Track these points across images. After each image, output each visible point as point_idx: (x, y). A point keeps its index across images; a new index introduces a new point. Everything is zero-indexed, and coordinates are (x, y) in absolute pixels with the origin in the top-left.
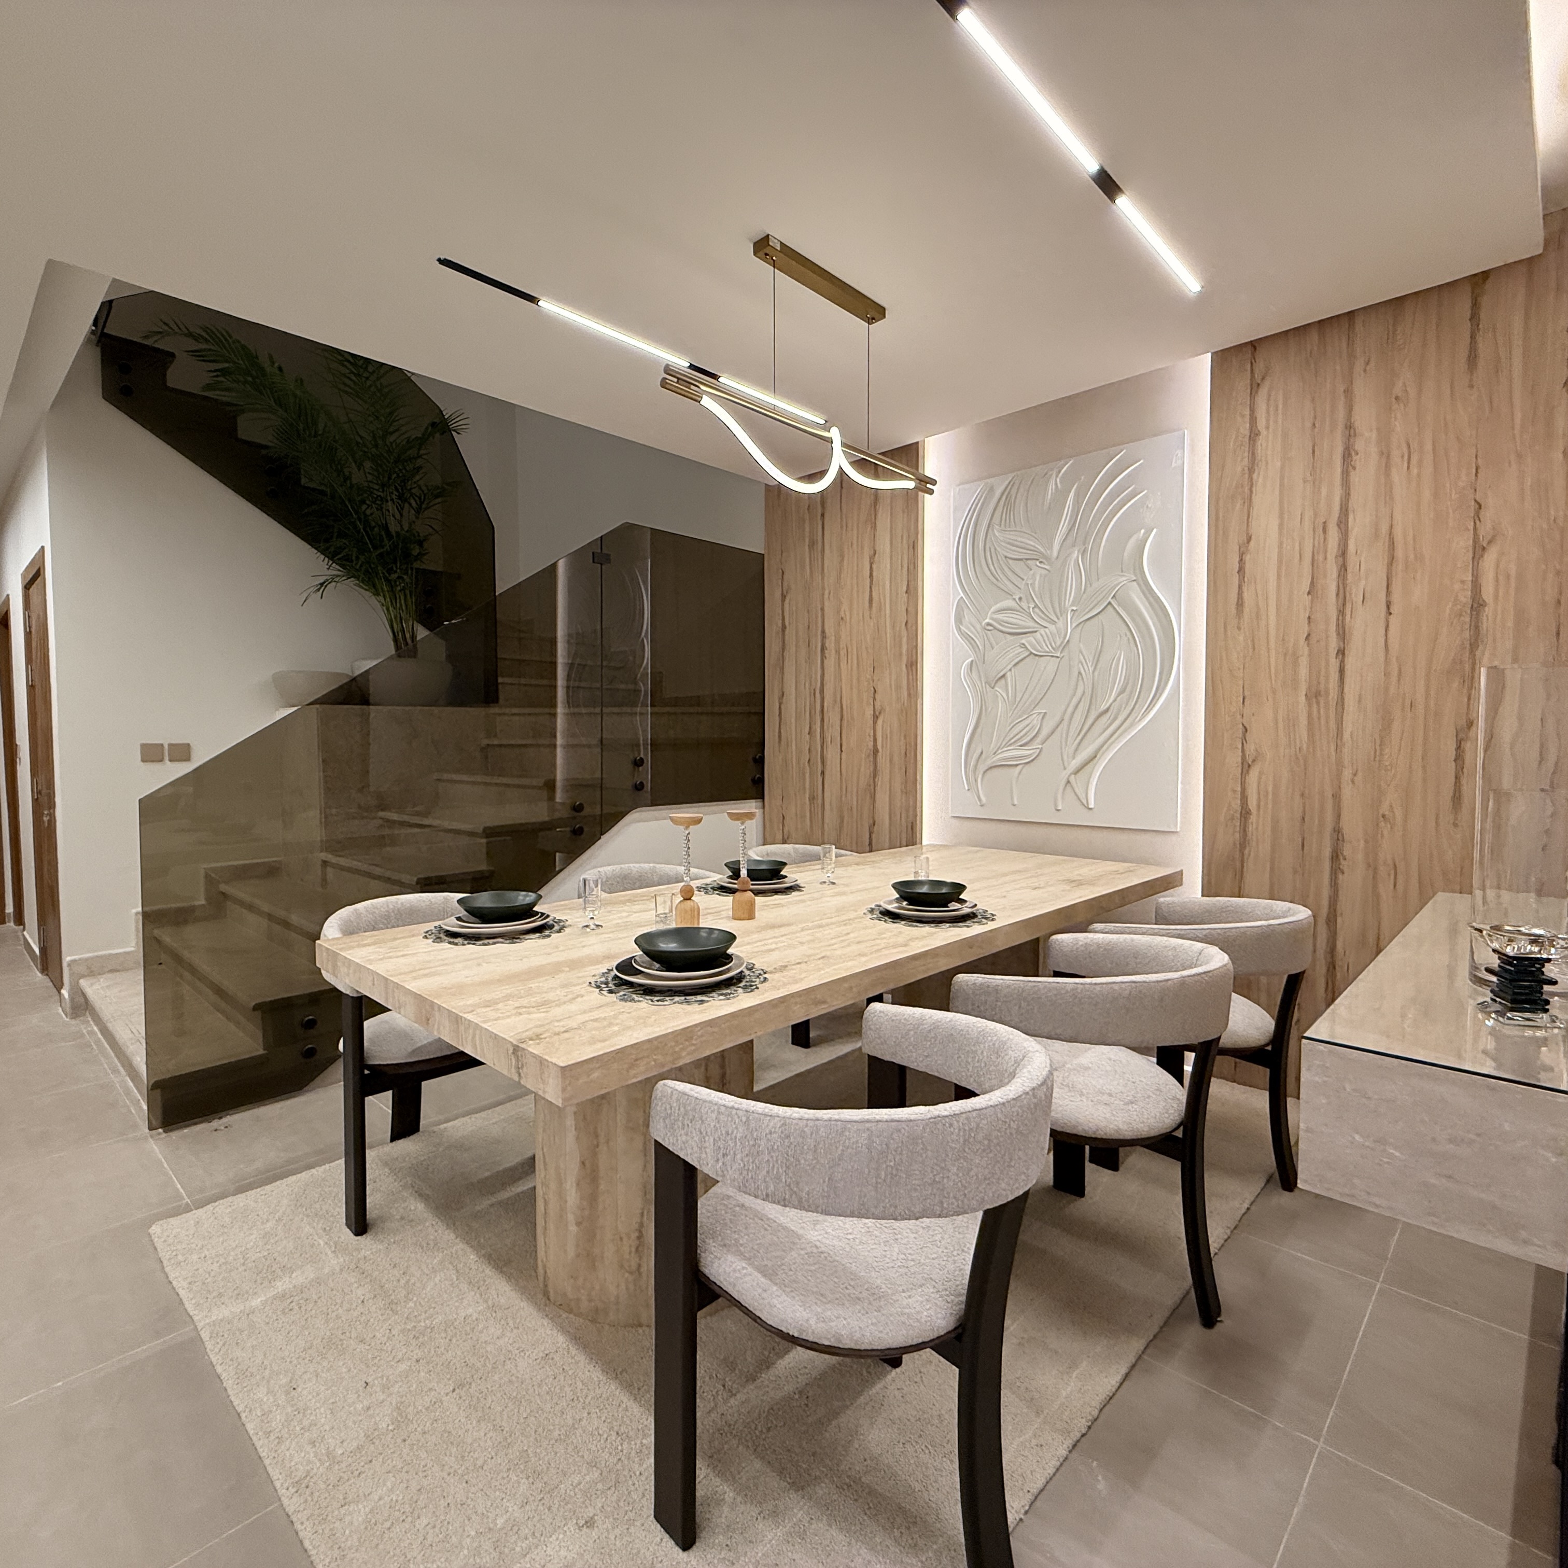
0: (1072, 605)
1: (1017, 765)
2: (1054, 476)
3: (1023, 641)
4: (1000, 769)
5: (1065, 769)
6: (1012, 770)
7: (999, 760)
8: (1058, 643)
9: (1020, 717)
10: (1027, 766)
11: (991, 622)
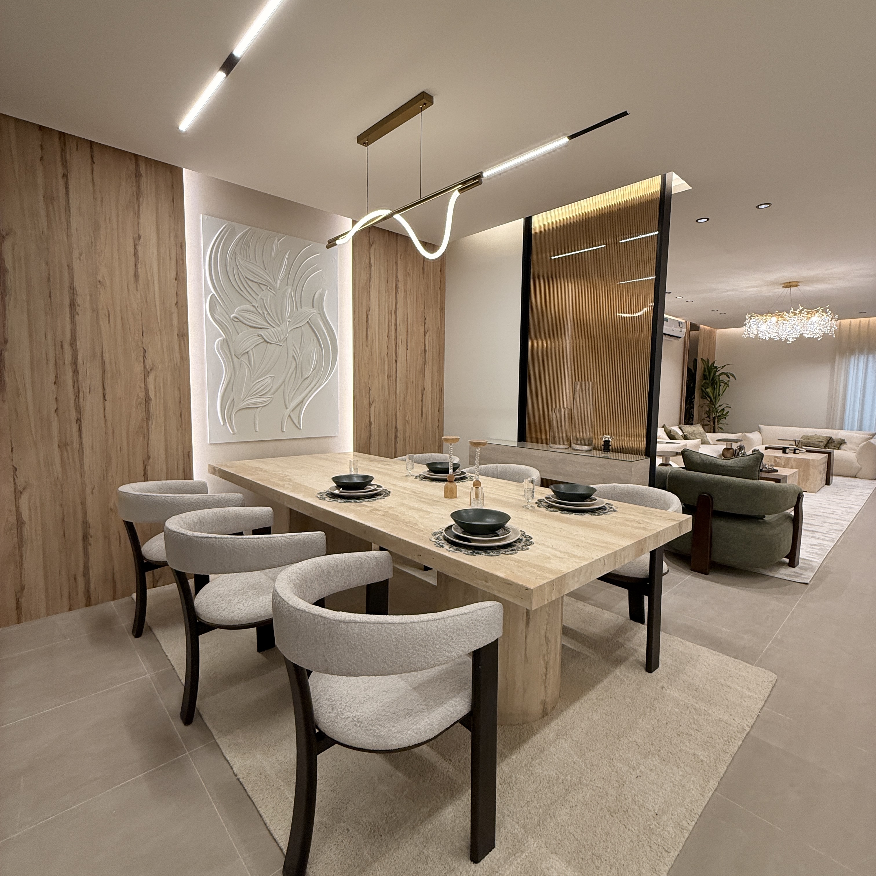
0: (288, 318)
1: (258, 407)
2: (276, 241)
3: (261, 333)
4: (248, 410)
5: (287, 408)
6: (255, 410)
7: (247, 405)
8: (282, 338)
9: (259, 378)
10: (264, 408)
11: (238, 316)
